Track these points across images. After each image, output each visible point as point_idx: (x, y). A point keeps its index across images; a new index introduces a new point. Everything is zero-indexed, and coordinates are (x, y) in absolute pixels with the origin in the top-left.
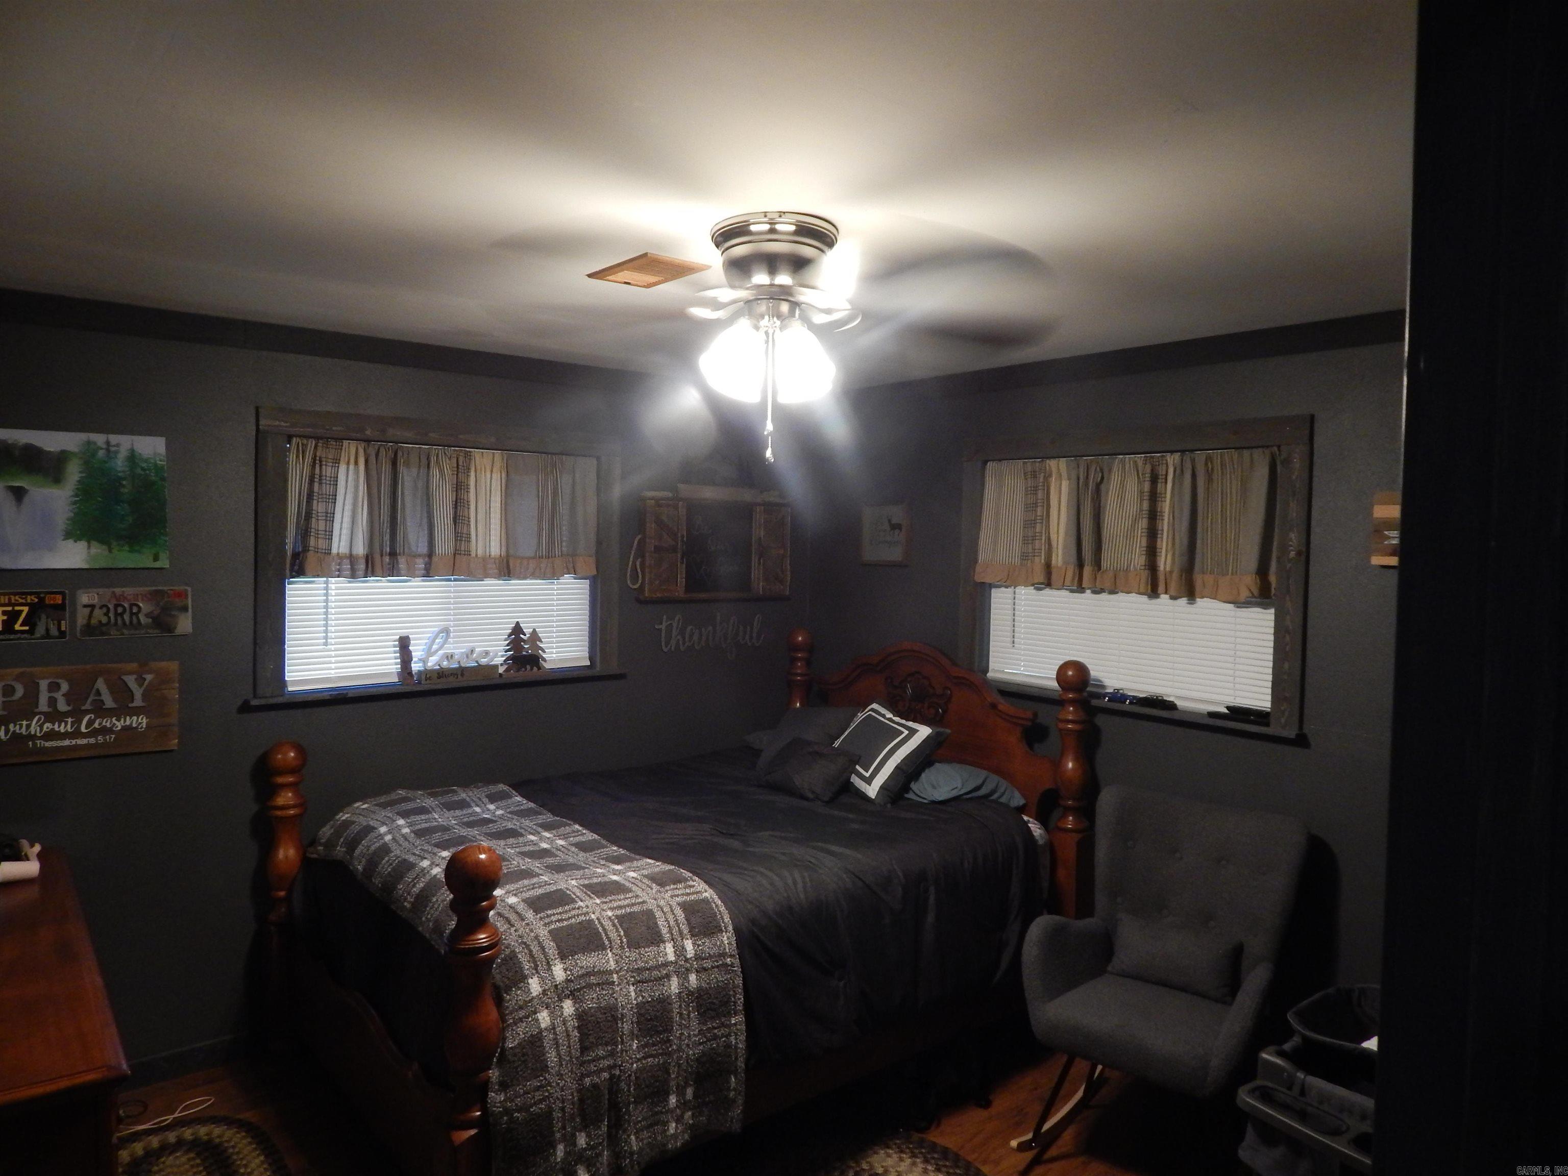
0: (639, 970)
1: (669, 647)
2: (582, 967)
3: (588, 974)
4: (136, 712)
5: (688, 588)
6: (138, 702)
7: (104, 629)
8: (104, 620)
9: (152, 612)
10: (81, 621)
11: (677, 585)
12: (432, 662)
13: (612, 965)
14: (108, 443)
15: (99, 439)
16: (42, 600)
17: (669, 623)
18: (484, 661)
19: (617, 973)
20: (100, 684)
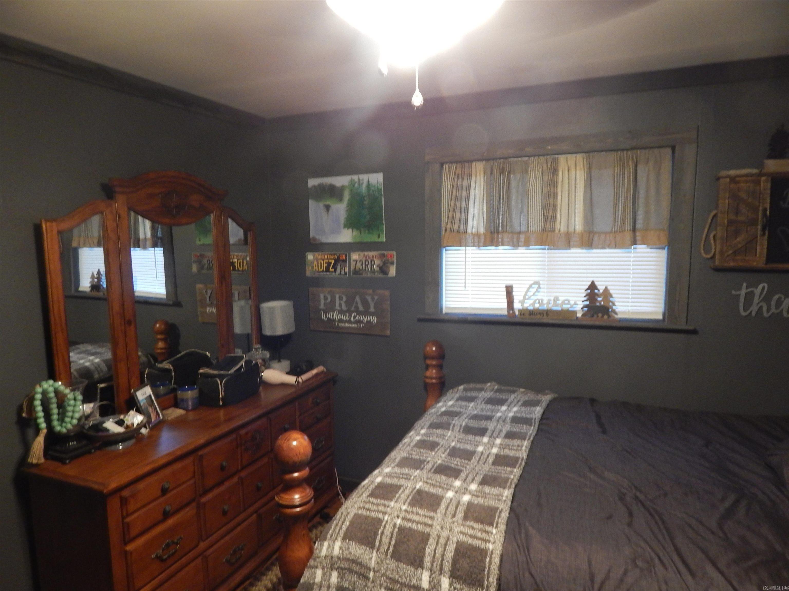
0: (393, 581)
1: (748, 312)
2: (350, 553)
3: (354, 561)
4: (372, 314)
5: (769, 259)
6: (372, 309)
7: (361, 272)
8: (361, 268)
9: (379, 264)
10: (352, 267)
11: (756, 255)
12: (528, 305)
13: (373, 564)
14: (359, 179)
15: (355, 177)
16: (338, 257)
17: (749, 290)
18: (565, 307)
19: (374, 571)
20: (358, 299)
